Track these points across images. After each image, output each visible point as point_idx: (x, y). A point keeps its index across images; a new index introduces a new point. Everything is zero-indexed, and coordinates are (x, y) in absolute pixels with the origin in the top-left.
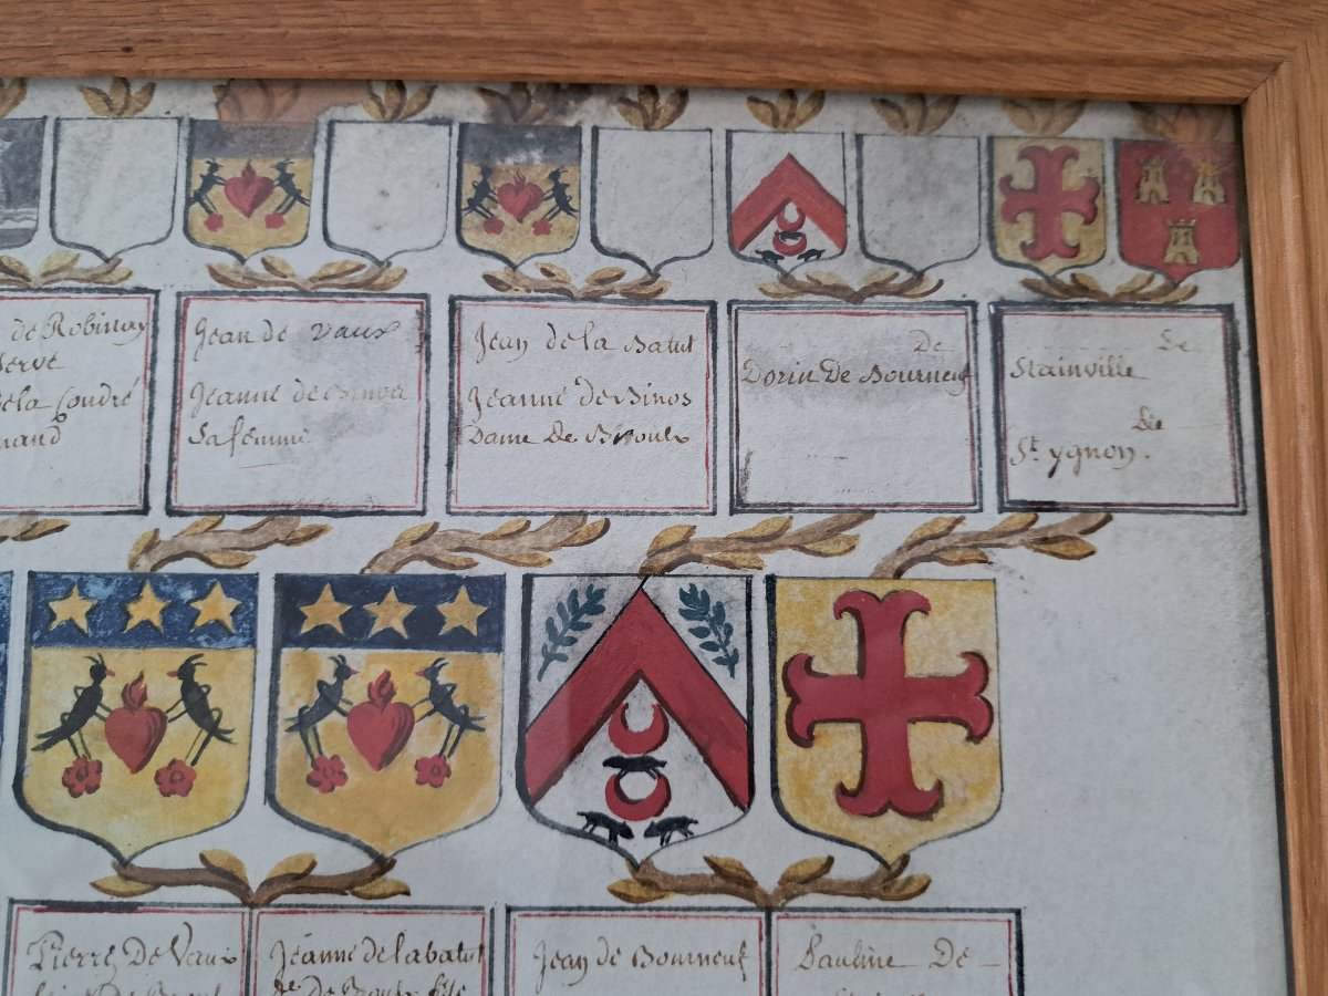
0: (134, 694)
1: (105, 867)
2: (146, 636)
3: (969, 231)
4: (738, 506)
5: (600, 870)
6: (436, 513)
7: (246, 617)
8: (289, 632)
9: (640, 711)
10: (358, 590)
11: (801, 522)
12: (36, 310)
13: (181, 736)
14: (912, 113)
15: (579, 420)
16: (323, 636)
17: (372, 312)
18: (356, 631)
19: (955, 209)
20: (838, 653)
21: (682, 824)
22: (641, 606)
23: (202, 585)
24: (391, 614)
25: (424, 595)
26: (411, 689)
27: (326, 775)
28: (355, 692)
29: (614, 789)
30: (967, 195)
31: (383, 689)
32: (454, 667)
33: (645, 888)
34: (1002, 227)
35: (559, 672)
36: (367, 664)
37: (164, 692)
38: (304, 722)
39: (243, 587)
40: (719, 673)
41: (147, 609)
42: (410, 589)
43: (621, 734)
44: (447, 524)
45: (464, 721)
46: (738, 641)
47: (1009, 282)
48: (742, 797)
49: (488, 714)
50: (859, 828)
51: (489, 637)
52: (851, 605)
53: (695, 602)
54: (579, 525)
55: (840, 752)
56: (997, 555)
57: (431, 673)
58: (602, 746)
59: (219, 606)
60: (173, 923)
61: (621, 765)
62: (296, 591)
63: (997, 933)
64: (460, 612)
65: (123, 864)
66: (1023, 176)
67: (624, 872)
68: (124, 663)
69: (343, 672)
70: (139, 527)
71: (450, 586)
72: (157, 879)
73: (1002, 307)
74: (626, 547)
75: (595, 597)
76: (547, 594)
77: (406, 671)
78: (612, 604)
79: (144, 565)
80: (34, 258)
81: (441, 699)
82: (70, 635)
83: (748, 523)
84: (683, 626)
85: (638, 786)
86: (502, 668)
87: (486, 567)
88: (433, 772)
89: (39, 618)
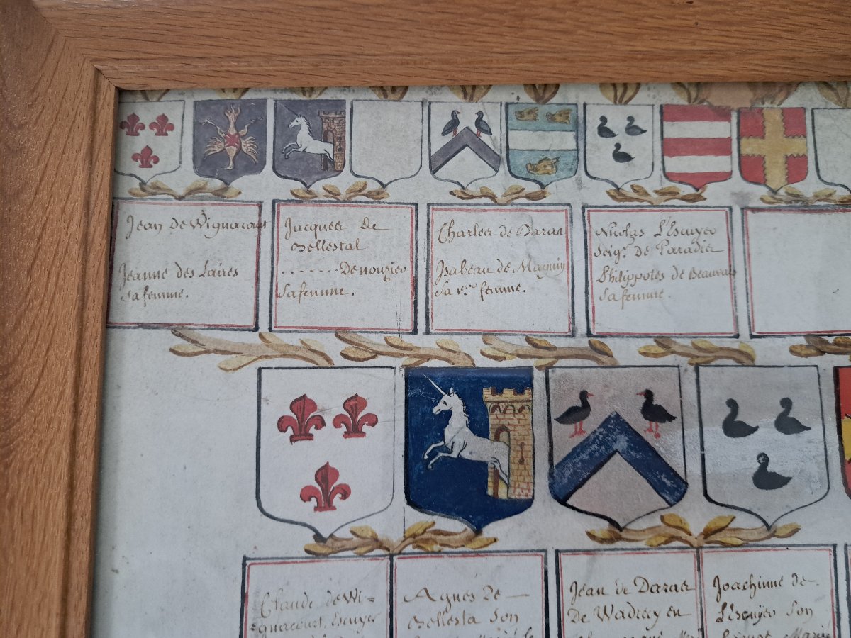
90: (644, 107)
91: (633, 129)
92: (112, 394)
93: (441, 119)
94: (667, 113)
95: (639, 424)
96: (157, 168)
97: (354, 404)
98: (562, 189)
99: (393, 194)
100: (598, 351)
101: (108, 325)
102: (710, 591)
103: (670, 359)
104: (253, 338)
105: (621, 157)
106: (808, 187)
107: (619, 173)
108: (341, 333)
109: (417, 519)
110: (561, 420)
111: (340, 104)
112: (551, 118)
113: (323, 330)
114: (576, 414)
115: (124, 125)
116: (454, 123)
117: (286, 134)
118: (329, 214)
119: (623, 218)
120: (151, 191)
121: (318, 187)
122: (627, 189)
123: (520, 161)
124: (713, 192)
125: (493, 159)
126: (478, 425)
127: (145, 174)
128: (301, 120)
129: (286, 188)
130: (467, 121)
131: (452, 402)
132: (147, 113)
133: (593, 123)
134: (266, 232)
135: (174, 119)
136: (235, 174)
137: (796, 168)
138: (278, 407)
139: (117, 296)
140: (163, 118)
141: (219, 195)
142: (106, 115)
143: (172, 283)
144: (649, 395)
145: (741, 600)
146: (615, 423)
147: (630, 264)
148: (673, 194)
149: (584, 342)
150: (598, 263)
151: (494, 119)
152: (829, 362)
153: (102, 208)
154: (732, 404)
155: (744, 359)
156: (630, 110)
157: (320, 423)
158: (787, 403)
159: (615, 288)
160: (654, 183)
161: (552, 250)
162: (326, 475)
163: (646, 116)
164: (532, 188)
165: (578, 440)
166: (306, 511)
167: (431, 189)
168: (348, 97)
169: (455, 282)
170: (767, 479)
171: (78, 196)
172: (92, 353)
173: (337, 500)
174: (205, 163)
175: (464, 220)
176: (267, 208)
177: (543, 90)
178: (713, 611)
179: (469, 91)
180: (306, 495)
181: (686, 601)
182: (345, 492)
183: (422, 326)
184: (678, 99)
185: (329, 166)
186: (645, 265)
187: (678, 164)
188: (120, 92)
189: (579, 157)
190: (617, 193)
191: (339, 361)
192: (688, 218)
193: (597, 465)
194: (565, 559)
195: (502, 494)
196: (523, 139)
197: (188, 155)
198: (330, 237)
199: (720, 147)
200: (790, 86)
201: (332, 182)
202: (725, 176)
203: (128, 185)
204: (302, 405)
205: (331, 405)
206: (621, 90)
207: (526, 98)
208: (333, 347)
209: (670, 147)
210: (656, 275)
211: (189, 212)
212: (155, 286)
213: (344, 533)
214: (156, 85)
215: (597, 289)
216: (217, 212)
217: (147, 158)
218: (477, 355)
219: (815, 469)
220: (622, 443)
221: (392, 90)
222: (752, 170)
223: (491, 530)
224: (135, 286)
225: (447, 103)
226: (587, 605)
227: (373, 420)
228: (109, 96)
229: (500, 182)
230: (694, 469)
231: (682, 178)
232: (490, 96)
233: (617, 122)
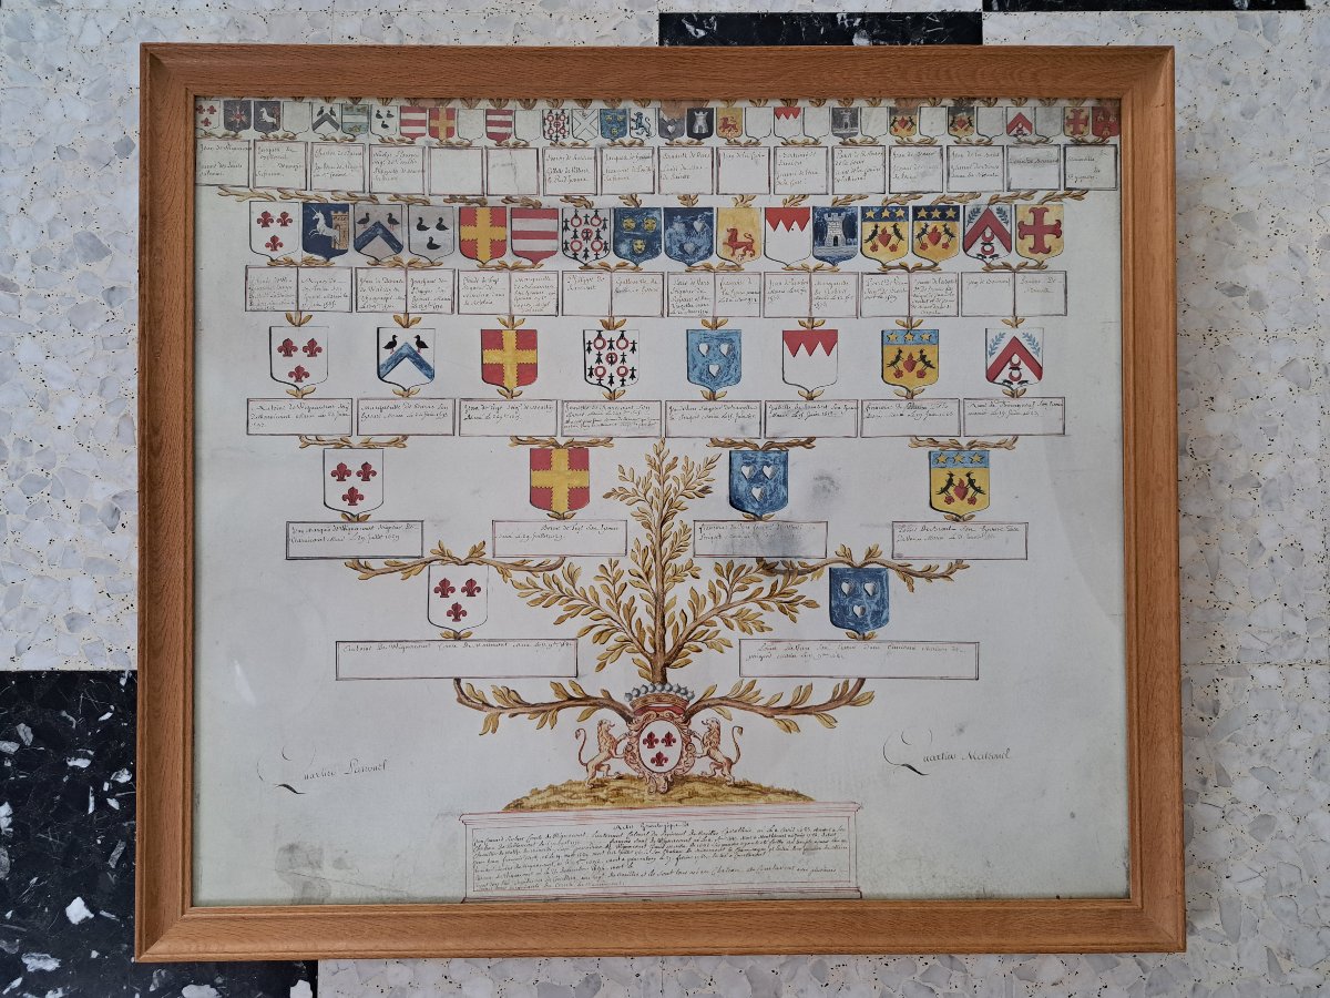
0: (884, 231)
1: (880, 265)
2: (886, 219)
3: (1059, 129)
4: (1009, 190)
5: (980, 265)
6: (945, 192)
7: (907, 214)
8: (915, 217)
9: (988, 233)
10: (929, 209)
11: (1022, 193)
12: (859, 150)
13: (894, 239)
14: (1047, 102)
15: (975, 172)
16: (922, 219)
17: (931, 150)
18: (929, 217)
19: (1056, 124)
20: (1030, 220)
21: (997, 256)
22: (988, 212)
23: (897, 208)
24: (936, 214)
25: (943, 210)
26: (941, 229)
27: (924, 247)
28: (929, 230)
29: (983, 249)
30: (1059, 121)
31: (935, 229)
32: (949, 225)
33: (989, 269)
34: (1066, 128)
35: (971, 225)
36: (932, 224)
37: (890, 231)
38: (919, 236)
39: (906, 209)
40: (1004, 225)
41: (886, 214)
42: (940, 208)
43: (984, 238)
44: (947, 194)
45: (952, 236)
46: (1008, 218)
47: (1068, 140)
48: (1009, 250)
49: (956, 234)
50: (1033, 256)
51: (957, 218)
52: (1032, 210)
53: (999, 210)
54: (975, 195)
55: (1030, 241)
56: (1064, 200)
57: (945, 226)
58: (980, 240)
59: (901, 213)
60: (895, 276)
61: (985, 244)
62: (916, 210)
63: (1062, 276)
64: (950, 213)
65: (883, 265)
66: (1071, 116)
67: (985, 265)
68: (882, 225)
69: (927, 226)
70: (884, 196)
71: (948, 208)
72: (890, 268)
73: (1066, 146)
74: (985, 198)
75: (978, 210)
76: (968, 210)
77: (940, 225)
78: (982, 211)
79: (885, 205)
80: (858, 139)
81: (947, 231)
82: (870, 219)
83: (1010, 194)
84: (997, 216)
85: (988, 248)
86: (960, 224)
87: (956, 204)
88: (946, 246)
89: (864, 215)
90: (394, 107)
91: (389, 116)
92: (198, 209)
93: (317, 110)
94: (402, 110)
95: (387, 225)
96: (211, 127)
97: (284, 215)
98: (361, 138)
99: (298, 138)
100: (373, 199)
101: (195, 184)
102: (410, 283)
103: (398, 202)
104: (248, 190)
105: (385, 126)
106: (454, 140)
107: (383, 132)
108: (279, 189)
109: (307, 255)
110: (359, 223)
111: (279, 103)
112: (359, 110)
113: (272, 188)
114: (364, 221)
115: (198, 109)
116: (322, 111)
117: (258, 115)
118: (274, 145)
119: (384, 150)
120: (208, 135)
121: (271, 135)
122: (386, 139)
123: (346, 127)
124: (419, 141)
125: (336, 126)
126: (329, 224)
127: (205, 128)
128: (264, 109)
129: (258, 135)
130: (327, 111)
131: (319, 215)
132: (206, 105)
133: (374, 113)
134: (252, 152)
135: (216, 107)
136: (240, 129)
137: (450, 132)
138: (257, 215)
139: (198, 173)
140: (212, 107)
141: (234, 137)
142: (191, 105)
143: (218, 169)
144: (390, 215)
145: (421, 287)
146: (378, 224)
147: (386, 167)
148: (403, 141)
149: (368, 195)
150: (374, 167)
151: (337, 110)
152: (457, 205)
153: (191, 141)
154: (420, 219)
155: (426, 203)
156: (388, 108)
157: (272, 221)
158: (441, 220)
159: (380, 176)
160: (396, 137)
161: (357, 160)
162: (274, 239)
163: (395, 111)
164: (352, 137)
165: (364, 230)
166: (268, 251)
167: (313, 137)
168: (282, 101)
169: (322, 171)
170: (432, 246)
171: (182, 136)
172: (191, 193)
173: (278, 248)
174: (229, 125)
175: (325, 148)
176: (252, 142)
177: (356, 99)
178: (410, 289)
179: (327, 99)
180: (268, 245)
181: (401, 287)
182: (281, 245)
183: (309, 188)
184: (407, 104)
185: (275, 127)
186: (392, 167)
187: (406, 130)
188: (196, 97)
189: (369, 125)
190: (383, 140)
191: (278, 199)
192: (408, 150)
193: (371, 239)
194: (359, 271)
195: (337, 248)
196: (347, 118)
197: (222, 122)
198: (275, 154)
199: (422, 123)
200: (450, 100)
201: (276, 133)
202: (423, 135)
203: (200, 133)
204: (266, 215)
205: (276, 215)
206: (386, 100)
207: (349, 102)
208: (277, 194)
209: (403, 123)
210: (395, 171)
211: (223, 143)
212: (212, 171)
213: (281, 259)
214: (208, 94)
215: (373, 175)
216: (234, 144)
217: (207, 122)
218: (329, 198)
219: (450, 243)
220: (380, 231)
221: (298, 98)
222: (434, 132)
223: (332, 260)
224: (204, 171)
225: (319, 103)
226: (366, 286)
227: (291, 221)
228: (191, 99)
229: (338, 135)
230: (406, 241)
231: (407, 135)
232: (336, 101)
233: (383, 113)
